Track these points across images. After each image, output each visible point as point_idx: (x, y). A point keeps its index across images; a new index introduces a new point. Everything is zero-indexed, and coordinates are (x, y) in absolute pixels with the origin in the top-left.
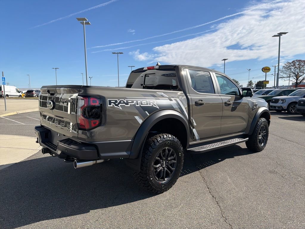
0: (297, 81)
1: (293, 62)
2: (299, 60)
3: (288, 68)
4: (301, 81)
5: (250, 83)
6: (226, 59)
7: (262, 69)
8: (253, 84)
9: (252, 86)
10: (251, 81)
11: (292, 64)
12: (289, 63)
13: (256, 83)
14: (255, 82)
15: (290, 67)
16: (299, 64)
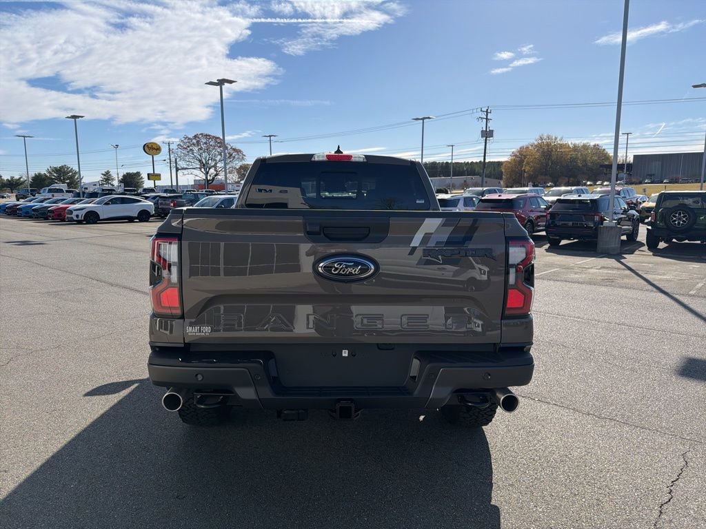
0: (207, 178)
1: (195, 137)
2: (206, 135)
3: (186, 148)
4: (213, 178)
5: (107, 177)
6: (78, 117)
7: (144, 146)
8: (113, 180)
9: (113, 185)
10: (108, 173)
11: (194, 141)
12: (189, 139)
13: (121, 177)
14: (117, 174)
15: (191, 148)
16: (206, 143)
